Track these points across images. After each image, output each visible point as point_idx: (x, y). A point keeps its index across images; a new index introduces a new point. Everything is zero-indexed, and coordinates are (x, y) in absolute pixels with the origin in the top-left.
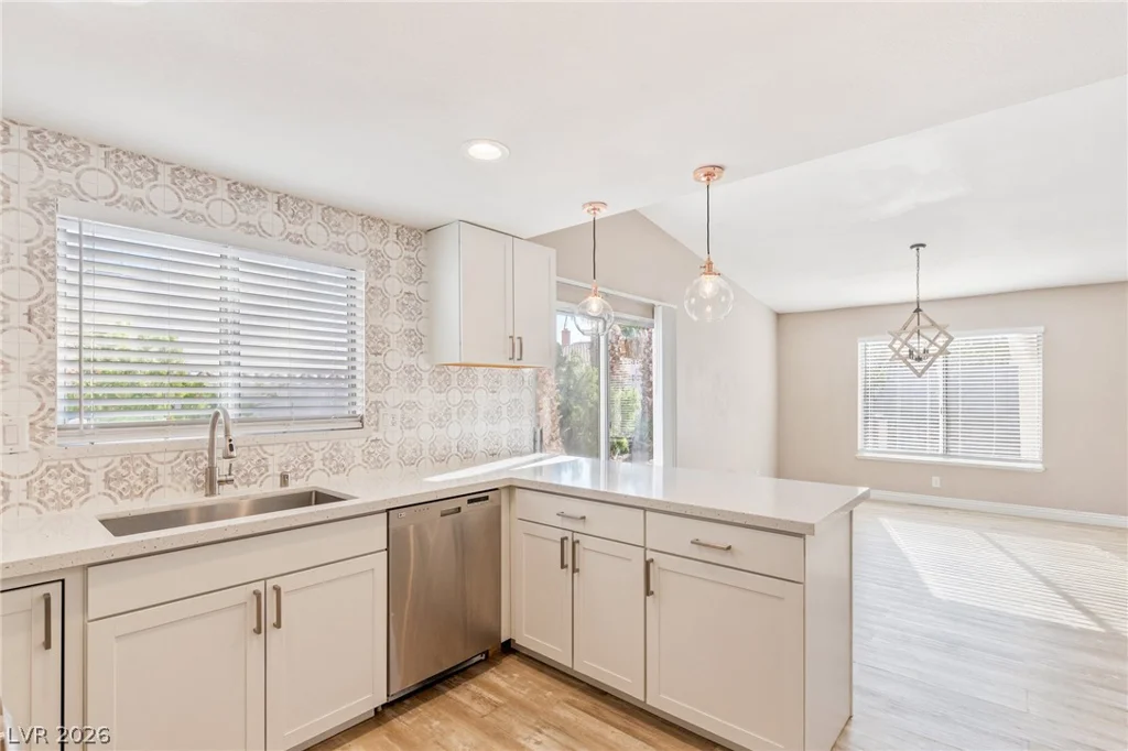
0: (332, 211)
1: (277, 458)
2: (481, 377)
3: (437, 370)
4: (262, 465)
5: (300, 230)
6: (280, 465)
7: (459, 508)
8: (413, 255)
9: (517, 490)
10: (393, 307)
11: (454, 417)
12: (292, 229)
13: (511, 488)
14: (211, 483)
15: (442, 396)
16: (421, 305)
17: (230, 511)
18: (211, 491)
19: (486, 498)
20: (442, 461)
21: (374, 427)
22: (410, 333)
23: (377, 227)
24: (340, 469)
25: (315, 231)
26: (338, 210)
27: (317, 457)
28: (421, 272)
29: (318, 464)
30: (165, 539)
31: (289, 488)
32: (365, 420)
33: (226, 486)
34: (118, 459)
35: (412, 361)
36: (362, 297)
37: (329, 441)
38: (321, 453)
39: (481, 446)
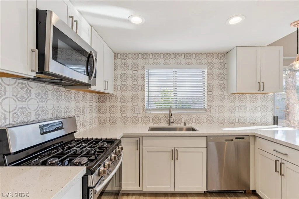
0: (198, 54)
1: (184, 118)
2: (248, 97)
3: (231, 95)
4: (181, 120)
5: (190, 61)
6: (185, 120)
7: (232, 140)
8: (222, 61)
9: (257, 137)
10: (215, 77)
11: (237, 110)
12: (187, 61)
13: (255, 137)
14: (170, 123)
15: (233, 104)
16: (225, 76)
17: (174, 129)
18: (170, 125)
19: (244, 138)
20: (232, 124)
21: (210, 112)
22: (221, 85)
23: (210, 56)
24: (200, 123)
25: (193, 61)
26: (199, 54)
27: (194, 119)
28: (225, 66)
29: (194, 121)
30: (155, 133)
31: (186, 126)
32: (207, 110)
33: (173, 124)
34: (154, 116)
35: (222, 93)
36: (206, 76)
37: (197, 115)
38: (195, 118)
39: (248, 120)
